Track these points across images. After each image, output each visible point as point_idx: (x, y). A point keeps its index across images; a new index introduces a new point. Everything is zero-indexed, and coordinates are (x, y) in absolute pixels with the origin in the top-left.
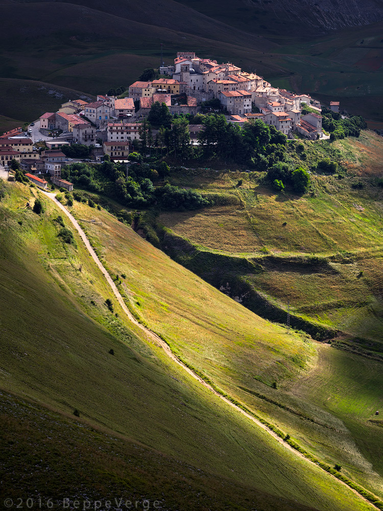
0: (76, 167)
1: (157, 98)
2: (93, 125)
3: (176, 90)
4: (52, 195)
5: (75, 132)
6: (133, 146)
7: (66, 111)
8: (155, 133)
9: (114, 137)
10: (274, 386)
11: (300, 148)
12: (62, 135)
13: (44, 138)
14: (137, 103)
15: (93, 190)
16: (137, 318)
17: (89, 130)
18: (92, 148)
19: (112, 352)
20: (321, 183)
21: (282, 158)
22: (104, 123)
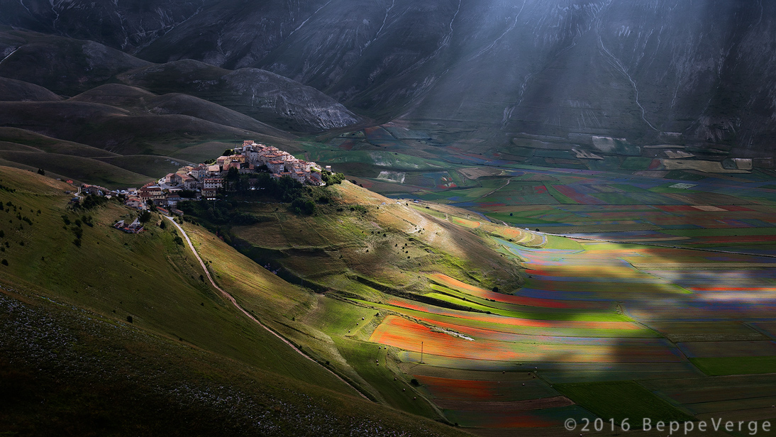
0: (185, 202)
1: (232, 165)
2: (196, 180)
3: (243, 161)
4: (171, 219)
5: (186, 184)
6: (218, 190)
7: (180, 172)
8: (231, 183)
9: (207, 186)
10: (293, 319)
11: (310, 190)
12: (178, 185)
13: (168, 187)
14: (221, 168)
15: (195, 215)
16: (217, 284)
17: (194, 183)
18: (195, 192)
19: (202, 304)
20: (320, 209)
21: (300, 196)
22: (202, 179)
